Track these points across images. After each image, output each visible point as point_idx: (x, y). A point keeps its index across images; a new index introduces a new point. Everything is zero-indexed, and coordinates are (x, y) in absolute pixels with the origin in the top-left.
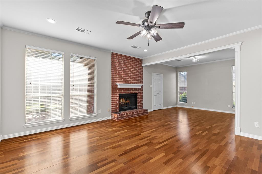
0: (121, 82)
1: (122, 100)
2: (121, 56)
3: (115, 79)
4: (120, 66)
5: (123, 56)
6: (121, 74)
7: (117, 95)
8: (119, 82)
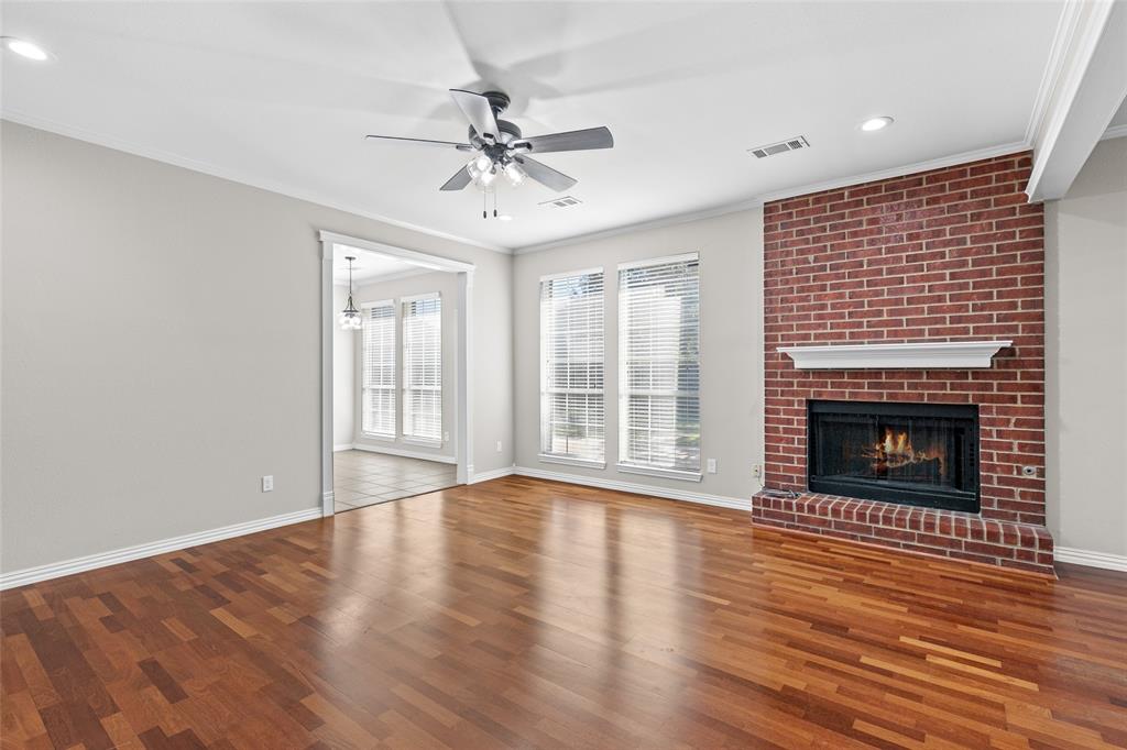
0: (817, 337)
1: (895, 442)
2: (817, 201)
3: (780, 328)
4: (811, 257)
5: (837, 194)
6: (818, 298)
7: (790, 403)
8: (806, 337)
